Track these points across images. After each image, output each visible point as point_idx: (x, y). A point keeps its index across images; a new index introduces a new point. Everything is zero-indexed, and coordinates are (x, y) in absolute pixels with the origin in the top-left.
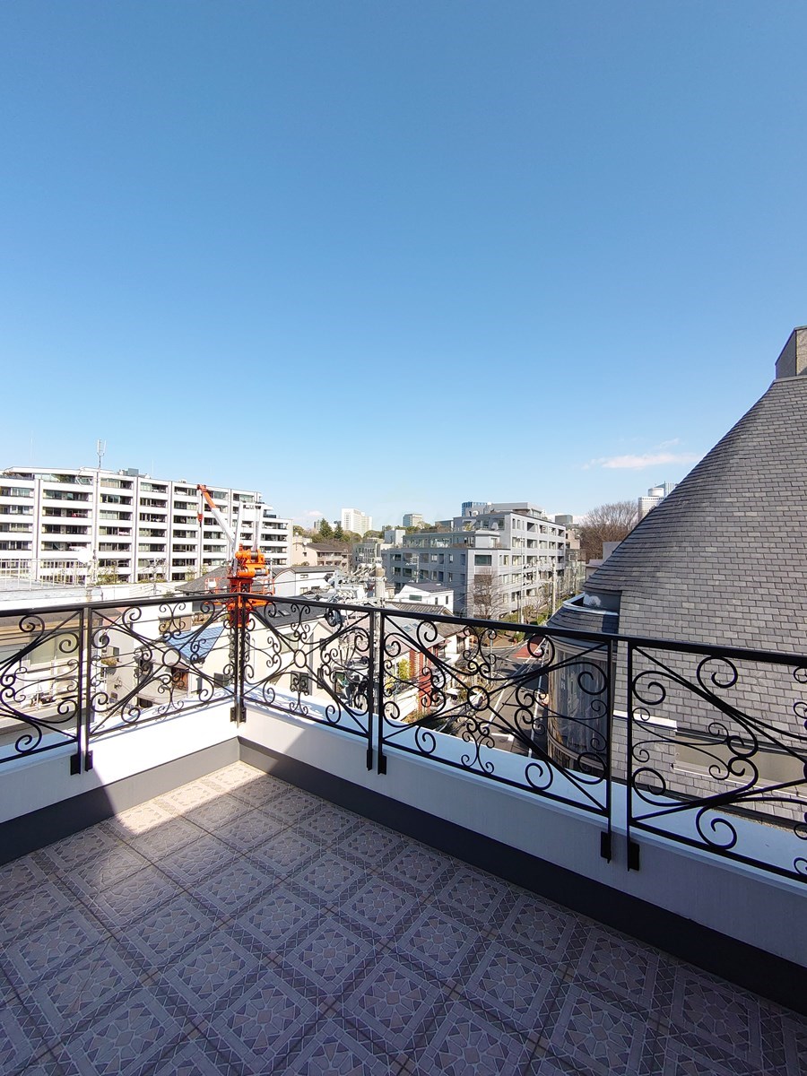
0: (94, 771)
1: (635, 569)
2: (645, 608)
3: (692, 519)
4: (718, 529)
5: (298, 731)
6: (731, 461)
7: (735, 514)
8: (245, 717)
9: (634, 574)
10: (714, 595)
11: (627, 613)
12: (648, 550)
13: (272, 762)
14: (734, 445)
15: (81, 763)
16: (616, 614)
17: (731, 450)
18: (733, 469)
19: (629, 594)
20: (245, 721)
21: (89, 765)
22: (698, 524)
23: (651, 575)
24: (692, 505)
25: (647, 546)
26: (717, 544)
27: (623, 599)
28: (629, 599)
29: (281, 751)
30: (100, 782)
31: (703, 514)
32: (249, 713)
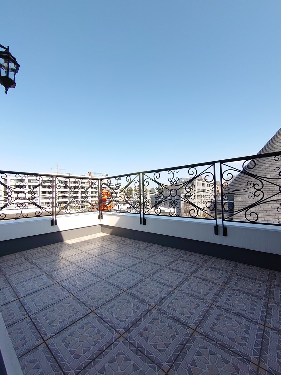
0: (57, 226)
1: (239, 185)
2: (243, 198)
3: (260, 166)
4: (271, 169)
5: (118, 218)
6: (275, 145)
7: (277, 163)
8: (102, 217)
9: (239, 187)
10: (270, 192)
11: (237, 200)
12: (244, 179)
13: (111, 230)
14: (276, 140)
15: (53, 223)
16: (233, 201)
17: (275, 141)
18: (276, 148)
19: (237, 194)
20: (102, 219)
21: (56, 224)
22: (262, 168)
23: (246, 187)
24: (260, 162)
25: (243, 177)
26: (270, 174)
27: (235, 196)
28: (237, 196)
29: (113, 225)
30: (59, 229)
31: (265, 164)
32: (104, 216)
